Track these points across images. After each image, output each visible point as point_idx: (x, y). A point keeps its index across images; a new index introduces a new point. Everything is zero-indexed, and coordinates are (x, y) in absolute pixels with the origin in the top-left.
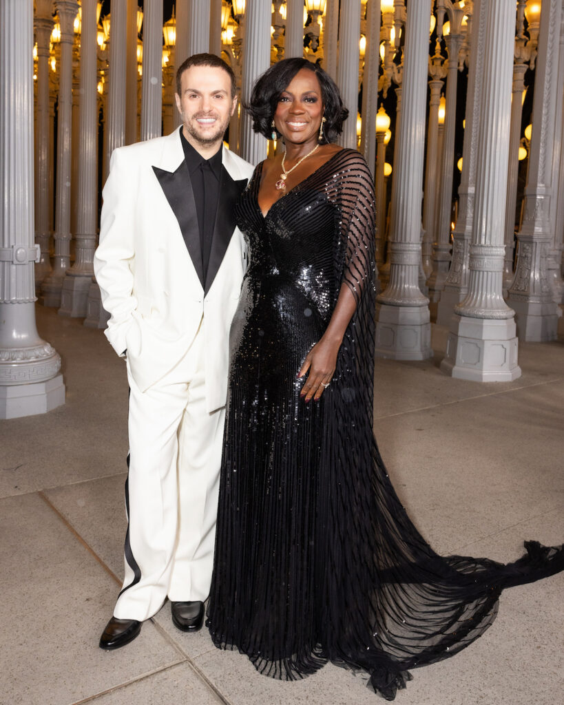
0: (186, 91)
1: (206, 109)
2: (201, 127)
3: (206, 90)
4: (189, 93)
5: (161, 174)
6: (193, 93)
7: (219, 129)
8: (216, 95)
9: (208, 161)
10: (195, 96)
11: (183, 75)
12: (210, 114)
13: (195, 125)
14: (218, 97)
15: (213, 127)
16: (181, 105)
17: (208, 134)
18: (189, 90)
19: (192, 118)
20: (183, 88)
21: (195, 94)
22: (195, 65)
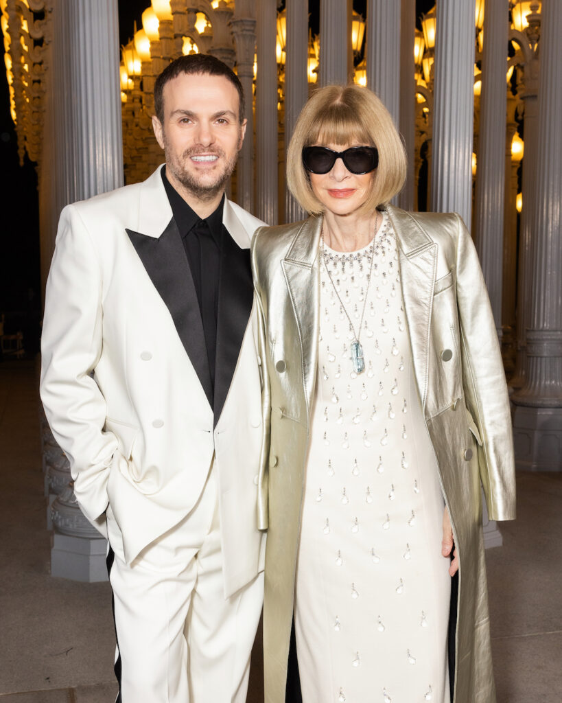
0: (173, 113)
1: (206, 140)
2: (197, 169)
3: (204, 111)
4: (178, 116)
5: (140, 242)
6: (184, 116)
7: (223, 172)
8: (219, 118)
9: (205, 220)
10: (185, 121)
11: (168, 88)
12: (211, 148)
13: (189, 166)
14: (221, 121)
15: (214, 168)
16: (164, 135)
17: (208, 179)
18: (178, 111)
19: (184, 156)
20: (168, 108)
21: (188, 117)
22: (186, 72)
